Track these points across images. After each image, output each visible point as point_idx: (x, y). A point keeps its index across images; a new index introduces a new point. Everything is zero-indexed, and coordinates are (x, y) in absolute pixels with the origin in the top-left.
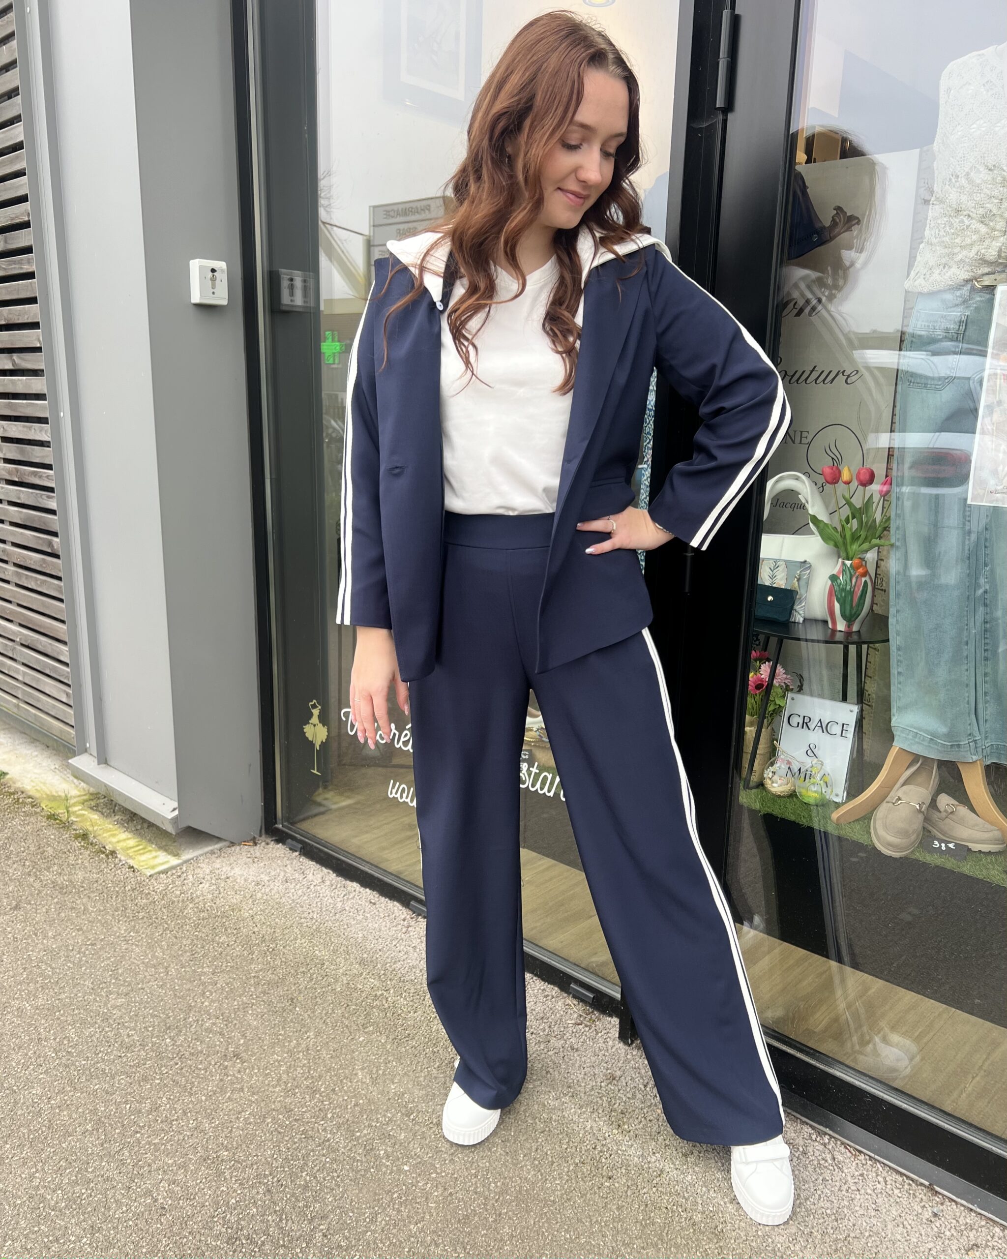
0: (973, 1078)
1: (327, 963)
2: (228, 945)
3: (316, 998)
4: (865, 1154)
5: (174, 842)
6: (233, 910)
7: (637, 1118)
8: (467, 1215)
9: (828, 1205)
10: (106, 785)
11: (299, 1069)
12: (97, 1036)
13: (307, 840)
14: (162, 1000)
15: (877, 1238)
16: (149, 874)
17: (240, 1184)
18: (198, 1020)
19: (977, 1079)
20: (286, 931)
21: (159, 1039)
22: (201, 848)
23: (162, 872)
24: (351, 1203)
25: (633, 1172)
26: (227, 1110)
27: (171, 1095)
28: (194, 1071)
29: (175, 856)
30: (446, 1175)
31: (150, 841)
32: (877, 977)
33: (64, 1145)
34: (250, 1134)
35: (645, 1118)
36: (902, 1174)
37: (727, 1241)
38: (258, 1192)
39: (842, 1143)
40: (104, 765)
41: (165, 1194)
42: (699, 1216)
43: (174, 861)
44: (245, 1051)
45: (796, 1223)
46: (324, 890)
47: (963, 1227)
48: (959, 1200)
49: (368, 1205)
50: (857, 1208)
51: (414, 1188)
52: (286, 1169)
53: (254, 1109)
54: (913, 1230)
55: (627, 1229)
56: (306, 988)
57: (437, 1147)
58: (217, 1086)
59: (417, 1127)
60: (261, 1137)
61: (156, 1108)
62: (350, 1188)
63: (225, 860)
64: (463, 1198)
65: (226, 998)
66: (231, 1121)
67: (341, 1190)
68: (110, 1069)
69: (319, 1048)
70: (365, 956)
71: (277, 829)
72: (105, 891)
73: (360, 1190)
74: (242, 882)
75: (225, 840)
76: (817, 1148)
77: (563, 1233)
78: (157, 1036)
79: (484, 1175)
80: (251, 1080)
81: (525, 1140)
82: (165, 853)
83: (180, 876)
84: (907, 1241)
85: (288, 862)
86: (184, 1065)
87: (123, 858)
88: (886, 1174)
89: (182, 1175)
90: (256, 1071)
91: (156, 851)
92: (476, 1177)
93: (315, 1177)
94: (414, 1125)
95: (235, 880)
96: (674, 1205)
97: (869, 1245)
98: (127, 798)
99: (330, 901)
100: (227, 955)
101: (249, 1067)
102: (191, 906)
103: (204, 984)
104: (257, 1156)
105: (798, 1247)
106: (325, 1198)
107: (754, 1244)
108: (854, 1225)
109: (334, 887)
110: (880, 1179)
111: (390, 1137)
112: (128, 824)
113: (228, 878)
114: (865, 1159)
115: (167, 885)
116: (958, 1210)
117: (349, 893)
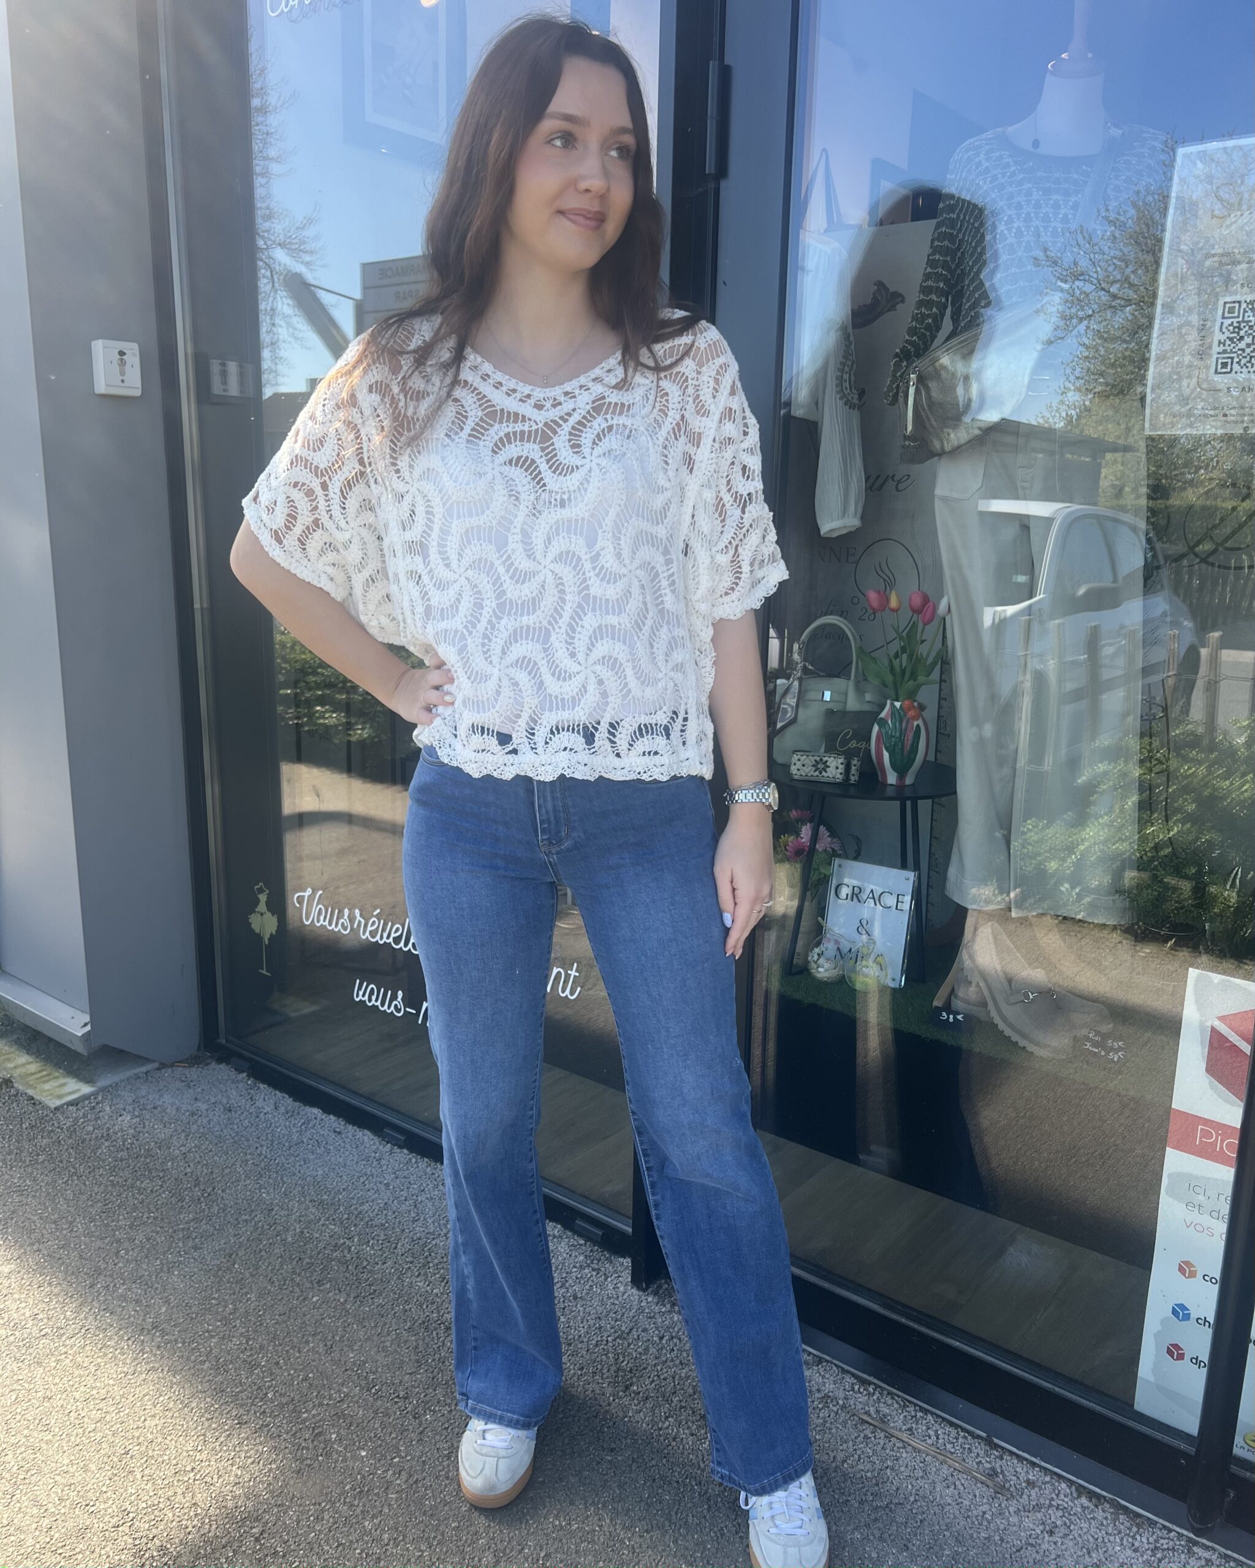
0: (1045, 1309)
1: (276, 1209)
2: (152, 1192)
3: (261, 1251)
4: (915, 1405)
5: (88, 1064)
6: (160, 1147)
7: (649, 1377)
9: (869, 1466)
11: (234, 1339)
13: (257, 1058)
15: (923, 1503)
16: (53, 1106)
19: (1050, 1309)
20: (227, 1171)
22: (120, 1072)
23: (72, 1103)
24: (292, 1499)
26: (141, 1395)
29: (88, 1082)
30: (413, 1459)
31: (57, 1065)
36: (956, 1426)
39: (890, 1394)
43: (86, 1089)
46: (278, 1119)
47: (1024, 1485)
48: (1020, 1453)
51: (371, 1476)
53: (175, 1392)
54: (966, 1490)
56: (248, 1241)
57: (402, 1426)
59: (379, 1403)
60: (183, 1425)
62: (291, 1482)
63: (152, 1086)
64: (431, 1485)
65: (147, 1257)
67: (280, 1484)
70: (325, 1197)
71: (220, 1045)
73: (305, 1483)
74: (174, 1113)
75: (153, 1061)
76: (860, 1400)
82: (74, 1080)
83: (94, 1108)
85: (233, 1086)
87: (21, 1087)
88: (938, 1427)
91: (64, 1077)
94: (376, 1400)
95: (164, 1110)
97: (914, 1511)
99: (285, 1131)
100: (149, 1204)
101: (170, 1342)
102: (106, 1144)
103: (118, 1241)
108: (898, 1489)
109: (290, 1114)
110: (931, 1432)
111: (344, 1417)
112: (29, 1045)
113: (155, 1108)
114: (915, 1411)
115: (76, 1119)
116: (1020, 1464)
117: (309, 1121)
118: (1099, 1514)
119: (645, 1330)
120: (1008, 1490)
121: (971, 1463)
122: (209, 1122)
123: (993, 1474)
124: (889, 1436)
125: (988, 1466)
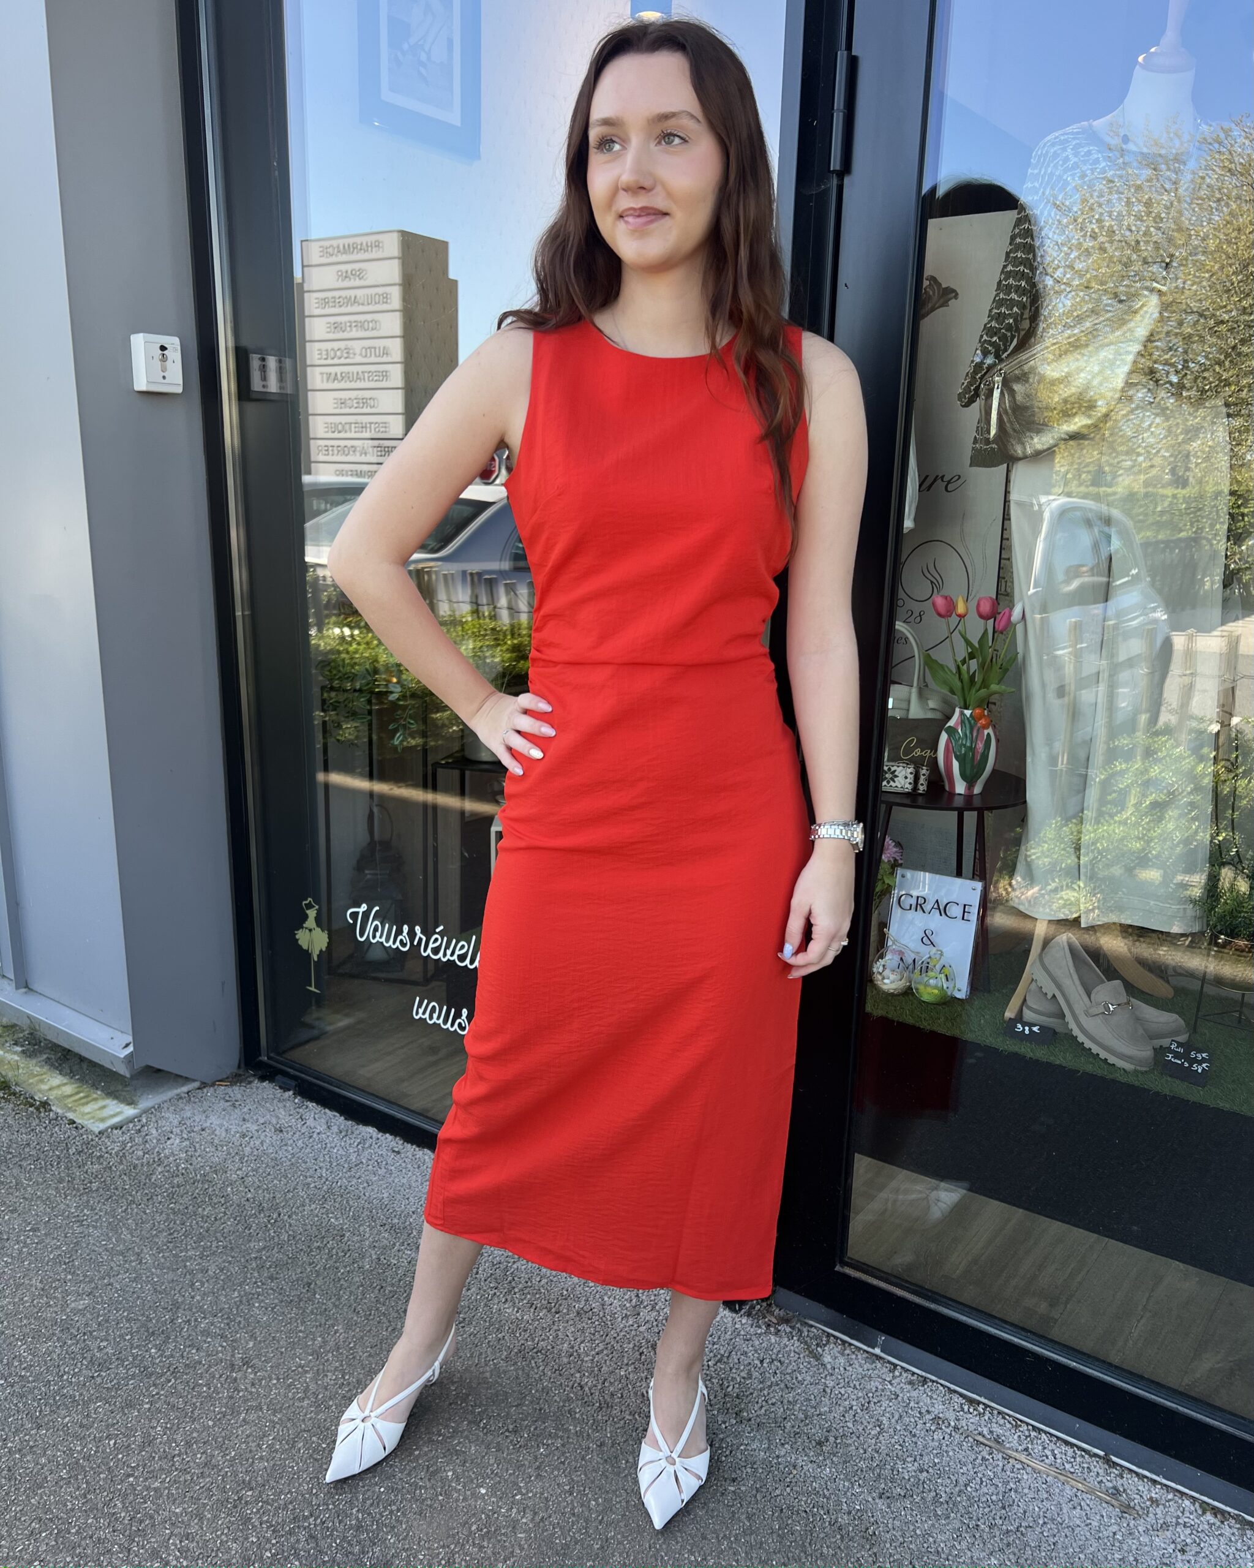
0: (1139, 1321)
1: (348, 1234)
2: (216, 1219)
3: (339, 1280)
4: (1028, 1424)
5: (126, 1086)
6: (216, 1172)
7: (757, 1403)
8: (566, 1544)
9: (992, 1489)
10: (29, 1017)
11: (329, 1374)
12: (58, 1351)
13: (303, 1076)
14: (138, 1297)
15: (1053, 1526)
16: (96, 1130)
17: (274, 1531)
18: (189, 1321)
19: (1143, 1321)
20: (290, 1195)
21: (140, 1350)
22: (162, 1093)
23: (115, 1127)
24: (419, 1543)
25: (760, 1471)
26: (245, 1436)
27: (166, 1423)
28: (193, 1388)
29: (129, 1104)
30: (535, 1495)
31: (95, 1086)
32: (1014, 1205)
33: (33, 1501)
34: (278, 1465)
35: (767, 1402)
36: (1072, 1445)
37: (882, 1545)
38: (298, 1541)
39: (999, 1413)
40: (24, 990)
41: (178, 1554)
42: (846, 1517)
43: (130, 1111)
44: (258, 1356)
45: (959, 1515)
46: (333, 1139)
47: (1148, 1503)
48: (1140, 1471)
49: (441, 1543)
50: (1026, 1491)
51: (496, 1515)
52: (331, 1507)
53: (278, 1430)
54: (1093, 1511)
55: (761, 1543)
56: (325, 1269)
57: (518, 1461)
58: (226, 1407)
59: (490, 1438)
60: (293, 1467)
61: (148, 1441)
62: (415, 1523)
63: (196, 1106)
64: (558, 1523)
65: (223, 1289)
66: (251, 1451)
67: (404, 1526)
68: (81, 1395)
69: (351, 1345)
70: (396, 1221)
71: (261, 1062)
72: (42, 1156)
73: (430, 1524)
74: (224, 1134)
75: (194, 1081)
76: (971, 1420)
77: (686, 1556)
78: (138, 1346)
79: (580, 1491)
80: (270, 1394)
81: (625, 1442)
82: (115, 1102)
83: (139, 1131)
84: (1087, 1525)
85: (280, 1105)
86: (179, 1381)
87: (59, 1111)
88: (1054, 1447)
89: (197, 1527)
90: (275, 1382)
91: (103, 1099)
92: (571, 1494)
93: (369, 1514)
94: (486, 1434)
95: (213, 1132)
96: (814, 1507)
97: (1045, 1534)
98: (60, 1032)
99: (341, 1152)
100: (216, 1232)
101: (264, 1378)
102: (160, 1169)
103: (191, 1272)
104: (290, 1492)
105: (964, 1544)
106: (386, 1539)
107: (912, 1546)
108: (1025, 1512)
109: (343, 1134)
110: (1049, 1453)
111: (458, 1453)
112: (60, 1065)
113: (203, 1130)
114: (1028, 1430)
115: (124, 1144)
116: (1141, 1482)
117: (364, 1140)
118: (1227, 1531)
119: (745, 1353)
120: (1134, 1508)
121: (1092, 1482)
122: (262, 1143)
123: (1116, 1492)
124: (1007, 1458)
125: (1110, 1485)
